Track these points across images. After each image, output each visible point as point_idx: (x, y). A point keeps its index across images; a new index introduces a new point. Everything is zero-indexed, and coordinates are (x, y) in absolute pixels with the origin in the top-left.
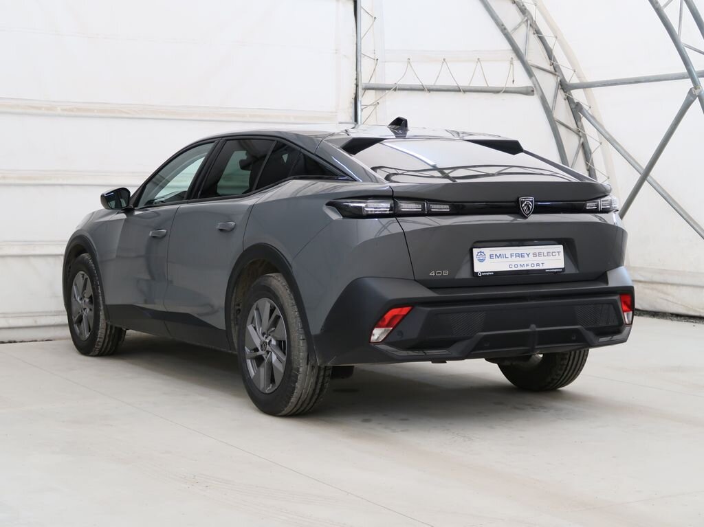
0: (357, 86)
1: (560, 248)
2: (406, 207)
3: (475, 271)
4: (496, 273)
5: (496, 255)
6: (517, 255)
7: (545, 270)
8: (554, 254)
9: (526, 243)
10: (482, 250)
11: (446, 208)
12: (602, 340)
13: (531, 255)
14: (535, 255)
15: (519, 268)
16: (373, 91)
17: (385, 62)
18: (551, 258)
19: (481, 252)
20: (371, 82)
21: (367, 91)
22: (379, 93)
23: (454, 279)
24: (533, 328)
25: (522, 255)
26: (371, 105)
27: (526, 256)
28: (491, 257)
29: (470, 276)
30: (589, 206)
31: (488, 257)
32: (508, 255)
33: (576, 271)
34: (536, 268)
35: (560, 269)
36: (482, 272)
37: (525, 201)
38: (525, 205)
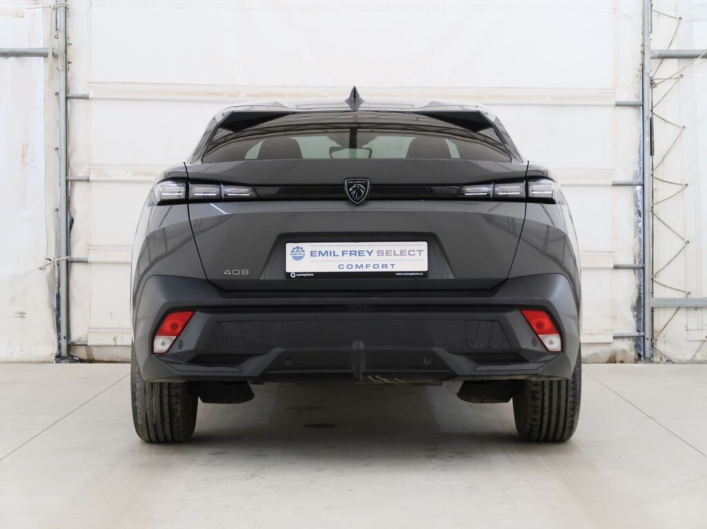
0: (643, 53)
1: (423, 246)
2: (198, 191)
3: (288, 271)
4: (318, 275)
5: (320, 252)
6: (353, 253)
7: (394, 273)
8: (411, 253)
10: (300, 245)
11: (244, 192)
13: (374, 254)
14: (380, 253)
15: (354, 270)
16: (676, 60)
17: (693, 21)
18: (407, 258)
19: (298, 247)
20: (670, 49)
21: (665, 60)
22: (685, 62)
23: (259, 280)
25: (360, 253)
26: (669, 78)
27: (366, 254)
28: (312, 254)
29: (282, 277)
30: (470, 191)
31: (308, 254)
32: (339, 252)
33: (451, 277)
34: (380, 270)
35: (420, 272)
36: (296, 273)
37: (353, 184)
38: (354, 189)
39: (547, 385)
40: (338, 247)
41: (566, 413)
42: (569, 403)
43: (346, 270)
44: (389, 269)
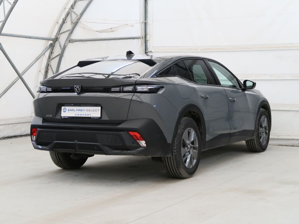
1: (99, 108)
3: (62, 116)
4: (70, 117)
5: (70, 110)
6: (79, 110)
8: (96, 111)
9: (82, 105)
11: (50, 89)
12: (114, 151)
13: (85, 110)
14: (87, 110)
15: (79, 116)
18: (95, 112)
19: (65, 108)
24: (76, 142)
25: (82, 110)
27: (83, 111)
28: (68, 110)
29: (60, 118)
30: (113, 89)
31: (67, 110)
32: (75, 110)
33: (108, 119)
34: (87, 116)
35: (98, 117)
36: (64, 117)
37: (76, 87)
38: (76, 89)
39: (166, 158)
40: (75, 108)
41: (175, 168)
42: (175, 165)
43: (77, 116)
44: (89, 116)
